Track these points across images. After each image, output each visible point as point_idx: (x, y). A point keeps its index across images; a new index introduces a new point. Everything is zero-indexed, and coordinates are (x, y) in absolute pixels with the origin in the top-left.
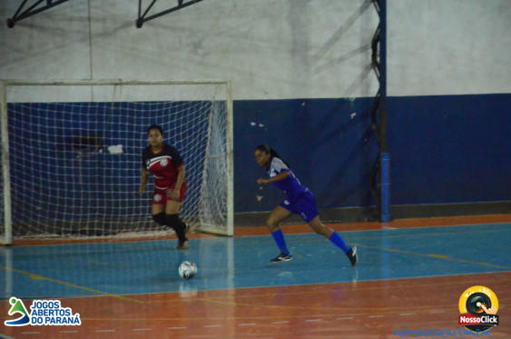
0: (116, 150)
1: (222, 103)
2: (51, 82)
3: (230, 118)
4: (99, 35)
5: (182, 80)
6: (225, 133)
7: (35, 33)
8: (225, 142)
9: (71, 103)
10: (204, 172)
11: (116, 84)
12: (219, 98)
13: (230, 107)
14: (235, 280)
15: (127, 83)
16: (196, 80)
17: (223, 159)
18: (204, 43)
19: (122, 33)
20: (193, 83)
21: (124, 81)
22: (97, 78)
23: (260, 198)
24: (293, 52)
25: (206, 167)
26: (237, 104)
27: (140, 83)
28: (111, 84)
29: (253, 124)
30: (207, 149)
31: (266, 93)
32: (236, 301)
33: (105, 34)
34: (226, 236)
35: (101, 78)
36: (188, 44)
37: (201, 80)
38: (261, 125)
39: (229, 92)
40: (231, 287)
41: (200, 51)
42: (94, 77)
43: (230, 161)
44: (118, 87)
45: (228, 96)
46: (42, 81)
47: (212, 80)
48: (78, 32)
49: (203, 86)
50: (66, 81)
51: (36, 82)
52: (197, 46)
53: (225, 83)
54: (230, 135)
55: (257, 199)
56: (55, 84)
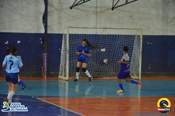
0: (103, 50)
1: (139, 36)
2: (83, 27)
3: (141, 41)
4: (99, 12)
5: (126, 28)
6: (139, 46)
7: (79, 11)
8: (139, 48)
9: (89, 34)
10: (132, 58)
11: (104, 28)
12: (138, 34)
13: (141, 37)
14: (140, 94)
15: (108, 28)
16: (131, 28)
17: (138, 54)
18: (134, 16)
19: (107, 12)
20: (130, 29)
21: (107, 28)
22: (98, 26)
23: (150, 68)
24: (163, 20)
25: (132, 57)
26: (144, 36)
27: (112, 28)
28: (103, 28)
29: (149, 43)
30: (133, 51)
31: (153, 33)
32: (141, 100)
33: (102, 12)
34: (138, 80)
35: (99, 26)
36: (128, 16)
37: (132, 28)
38: (151, 44)
39: (141, 32)
40: (139, 96)
41: (132, 19)
42: (97, 26)
43: (141, 55)
44: (105, 29)
45: (141, 34)
46: (80, 27)
47: (136, 28)
48: (93, 11)
49: (133, 30)
50: (88, 27)
51: (79, 27)
52: (131, 17)
53: (140, 29)
54: (141, 46)
55: (149, 68)
56: (85, 28)
